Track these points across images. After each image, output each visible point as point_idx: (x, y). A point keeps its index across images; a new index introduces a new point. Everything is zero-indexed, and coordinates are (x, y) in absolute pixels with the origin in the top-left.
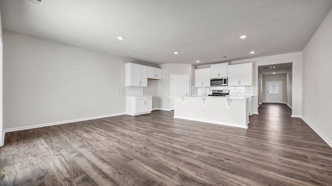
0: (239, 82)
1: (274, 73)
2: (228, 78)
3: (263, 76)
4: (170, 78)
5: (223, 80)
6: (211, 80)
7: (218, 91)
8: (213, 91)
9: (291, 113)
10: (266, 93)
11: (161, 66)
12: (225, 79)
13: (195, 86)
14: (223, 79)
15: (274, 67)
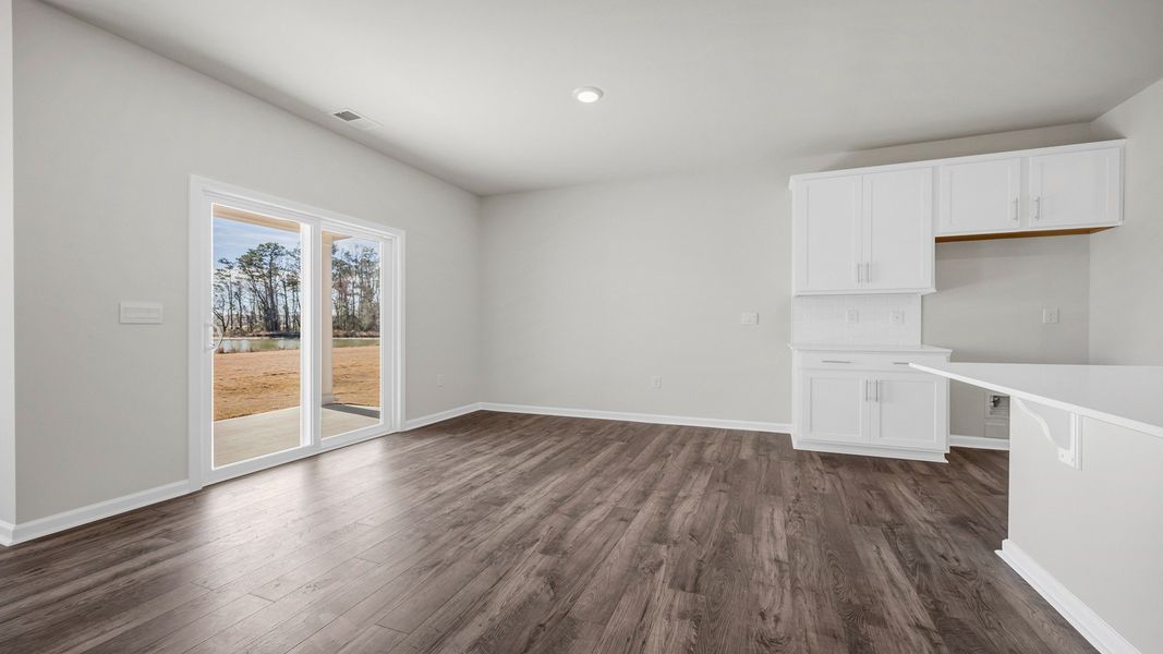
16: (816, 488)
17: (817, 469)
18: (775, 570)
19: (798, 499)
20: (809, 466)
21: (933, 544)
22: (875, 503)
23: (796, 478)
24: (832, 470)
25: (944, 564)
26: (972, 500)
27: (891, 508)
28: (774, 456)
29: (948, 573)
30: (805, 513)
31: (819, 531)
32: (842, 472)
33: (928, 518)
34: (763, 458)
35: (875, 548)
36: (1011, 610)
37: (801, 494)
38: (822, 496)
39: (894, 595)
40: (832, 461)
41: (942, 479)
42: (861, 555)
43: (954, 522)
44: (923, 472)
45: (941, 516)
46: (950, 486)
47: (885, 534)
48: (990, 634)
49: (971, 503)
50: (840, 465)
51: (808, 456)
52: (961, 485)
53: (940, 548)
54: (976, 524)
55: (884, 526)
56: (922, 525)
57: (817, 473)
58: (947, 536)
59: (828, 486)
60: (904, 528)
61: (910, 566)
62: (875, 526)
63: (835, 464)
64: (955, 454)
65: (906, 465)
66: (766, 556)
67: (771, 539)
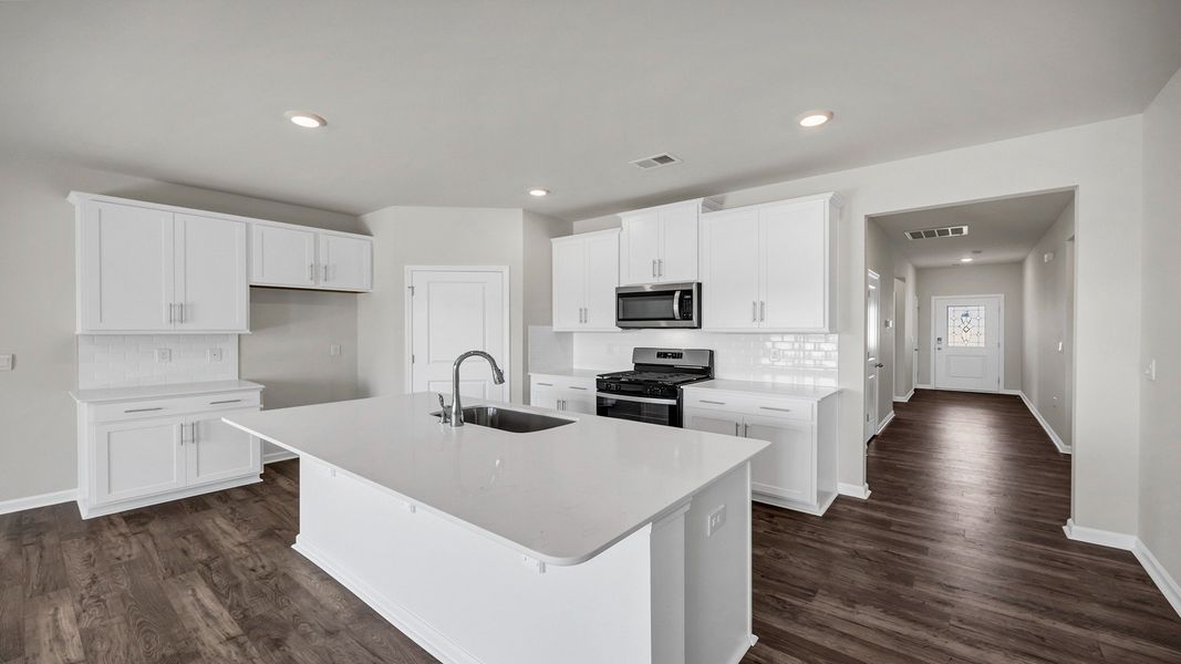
0: (759, 311)
1: (967, 260)
2: (699, 285)
3: (919, 271)
4: (407, 283)
5: (677, 294)
6: (620, 296)
7: (659, 355)
8: (637, 351)
9: (1065, 513)
10: (932, 348)
11: (370, 219)
12: (684, 293)
13: (551, 324)
14: (672, 293)
15: (965, 230)
16: (118, 559)
17: (121, 534)
18: (233, 648)
19: (94, 580)
20: (108, 534)
21: (244, 563)
22: (191, 547)
23: (90, 556)
24: (141, 529)
25: (253, 575)
26: (279, 510)
27: (208, 546)
28: (49, 540)
29: (256, 583)
30: (105, 593)
31: (124, 604)
32: (155, 527)
33: (242, 541)
34: (30, 548)
35: (190, 592)
36: (297, 586)
37: (98, 573)
38: (129, 563)
39: (208, 625)
40: (137, 518)
41: (257, 499)
42: (175, 607)
43: (263, 536)
44: (241, 497)
45: (254, 534)
46: (263, 503)
47: (202, 574)
48: (282, 613)
49: (278, 513)
50: (151, 518)
51: (105, 523)
52: (273, 499)
53: (250, 564)
54: (280, 530)
55: (201, 566)
56: (236, 549)
57: (120, 540)
58: (258, 550)
59: (136, 549)
60: (220, 560)
61: (224, 592)
62: (191, 570)
63: (143, 520)
64: (269, 470)
65: (223, 496)
66: (214, 642)
67: (211, 623)
